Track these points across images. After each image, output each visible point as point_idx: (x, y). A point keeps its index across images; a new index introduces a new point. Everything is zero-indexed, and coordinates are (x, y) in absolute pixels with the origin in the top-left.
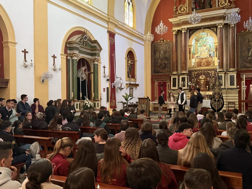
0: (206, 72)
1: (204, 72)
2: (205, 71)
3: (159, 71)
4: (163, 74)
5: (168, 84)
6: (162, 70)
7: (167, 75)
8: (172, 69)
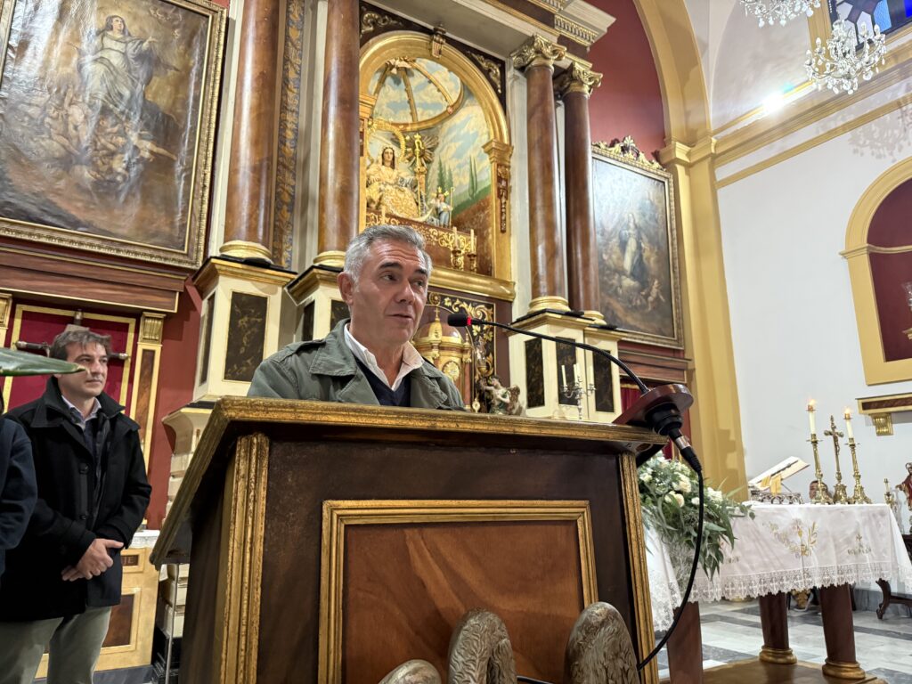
0: (450, 308)
1: (443, 305)
2: (448, 303)
3: (59, 208)
4: (100, 247)
5: (144, 351)
6: (93, 209)
7: (139, 257)
8: (204, 221)
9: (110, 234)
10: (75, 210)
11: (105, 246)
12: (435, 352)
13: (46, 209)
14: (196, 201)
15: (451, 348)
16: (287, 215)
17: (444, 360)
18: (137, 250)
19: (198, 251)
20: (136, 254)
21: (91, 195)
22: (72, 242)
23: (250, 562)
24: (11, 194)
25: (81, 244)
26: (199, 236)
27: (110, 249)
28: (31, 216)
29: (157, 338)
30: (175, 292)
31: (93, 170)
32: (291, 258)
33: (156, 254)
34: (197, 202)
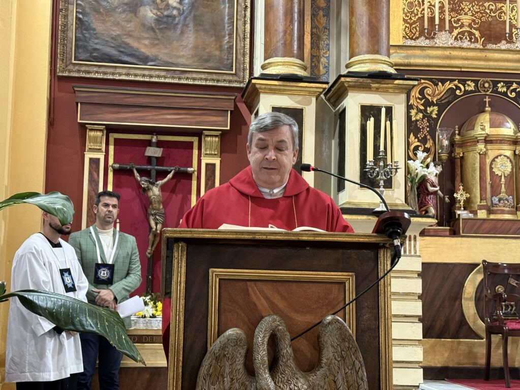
1: (495, 91)
2: (501, 88)
3: (132, 47)
4: (165, 77)
5: (207, 165)
6: (157, 44)
7: (197, 83)
8: (248, 41)
9: (173, 64)
10: (144, 47)
11: (169, 76)
12: (481, 146)
13: (122, 50)
14: (239, 22)
15: (501, 141)
16: (323, 20)
17: (492, 154)
18: (194, 76)
19: (244, 70)
20: (194, 79)
21: (154, 32)
22: (144, 76)
23: (180, 290)
24: (96, 41)
25: (151, 76)
26: (244, 55)
27: (173, 78)
28: (113, 58)
29: (216, 153)
30: (228, 111)
31: (154, 9)
32: (329, 65)
33: (210, 77)
34: (241, 23)
